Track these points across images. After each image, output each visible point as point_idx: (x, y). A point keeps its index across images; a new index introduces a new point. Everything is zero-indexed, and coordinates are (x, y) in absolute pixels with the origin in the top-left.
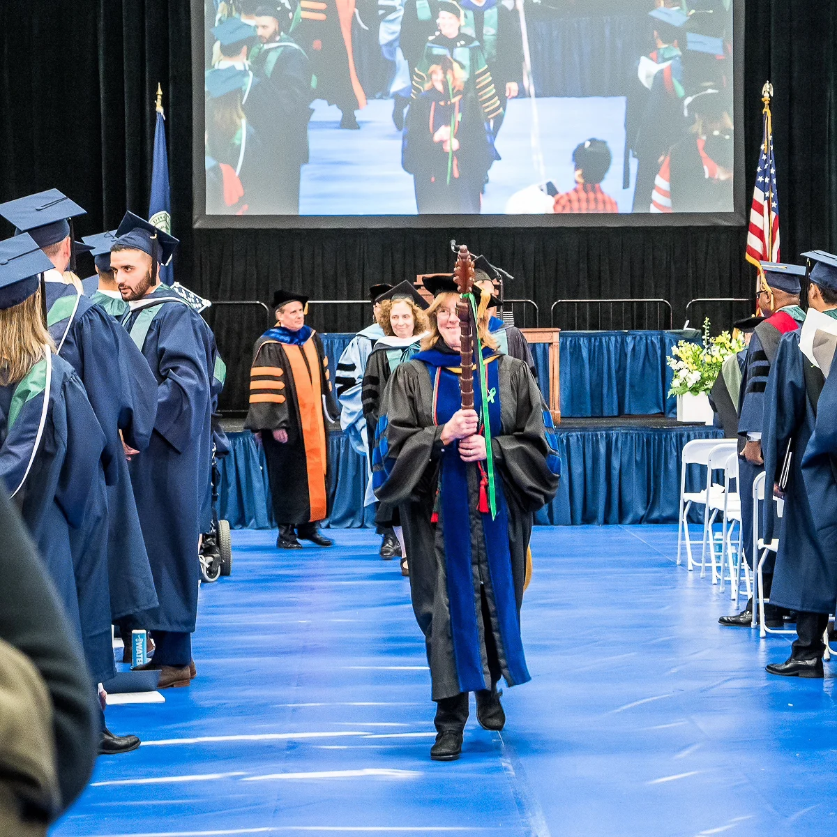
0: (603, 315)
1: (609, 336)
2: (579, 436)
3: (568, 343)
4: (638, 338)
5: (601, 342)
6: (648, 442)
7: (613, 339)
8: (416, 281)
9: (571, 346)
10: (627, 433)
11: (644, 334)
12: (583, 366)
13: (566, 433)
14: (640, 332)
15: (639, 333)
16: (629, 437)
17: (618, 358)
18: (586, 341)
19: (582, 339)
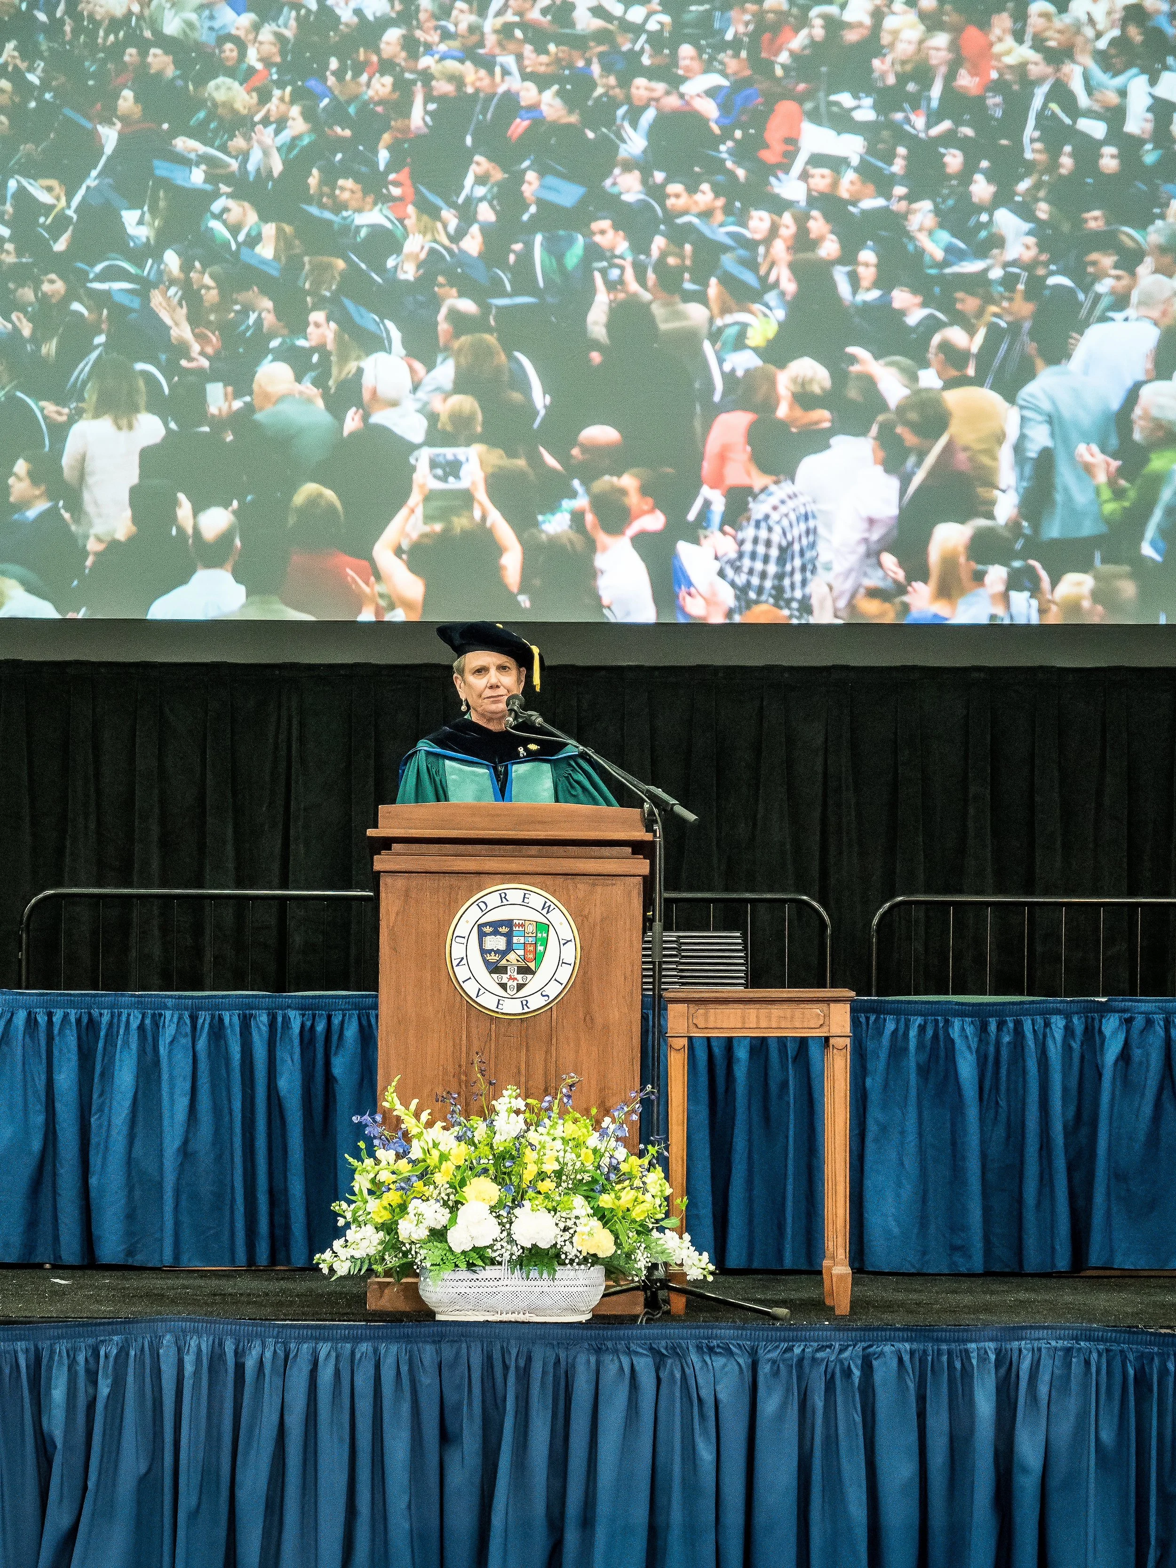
0: (1039, 949)
1: (1046, 1014)
2: (906, 1358)
3: (913, 1033)
4: (1139, 1022)
5: (1018, 1031)
6: (1142, 1380)
7: (1058, 1023)
8: (376, 826)
9: (920, 1046)
10: (1068, 1351)
11: (1163, 1010)
12: (958, 1108)
13: (860, 1346)
14: (1147, 1005)
15: (1143, 1007)
16: (1076, 1363)
17: (1073, 1083)
18: (969, 1030)
19: (957, 1023)
